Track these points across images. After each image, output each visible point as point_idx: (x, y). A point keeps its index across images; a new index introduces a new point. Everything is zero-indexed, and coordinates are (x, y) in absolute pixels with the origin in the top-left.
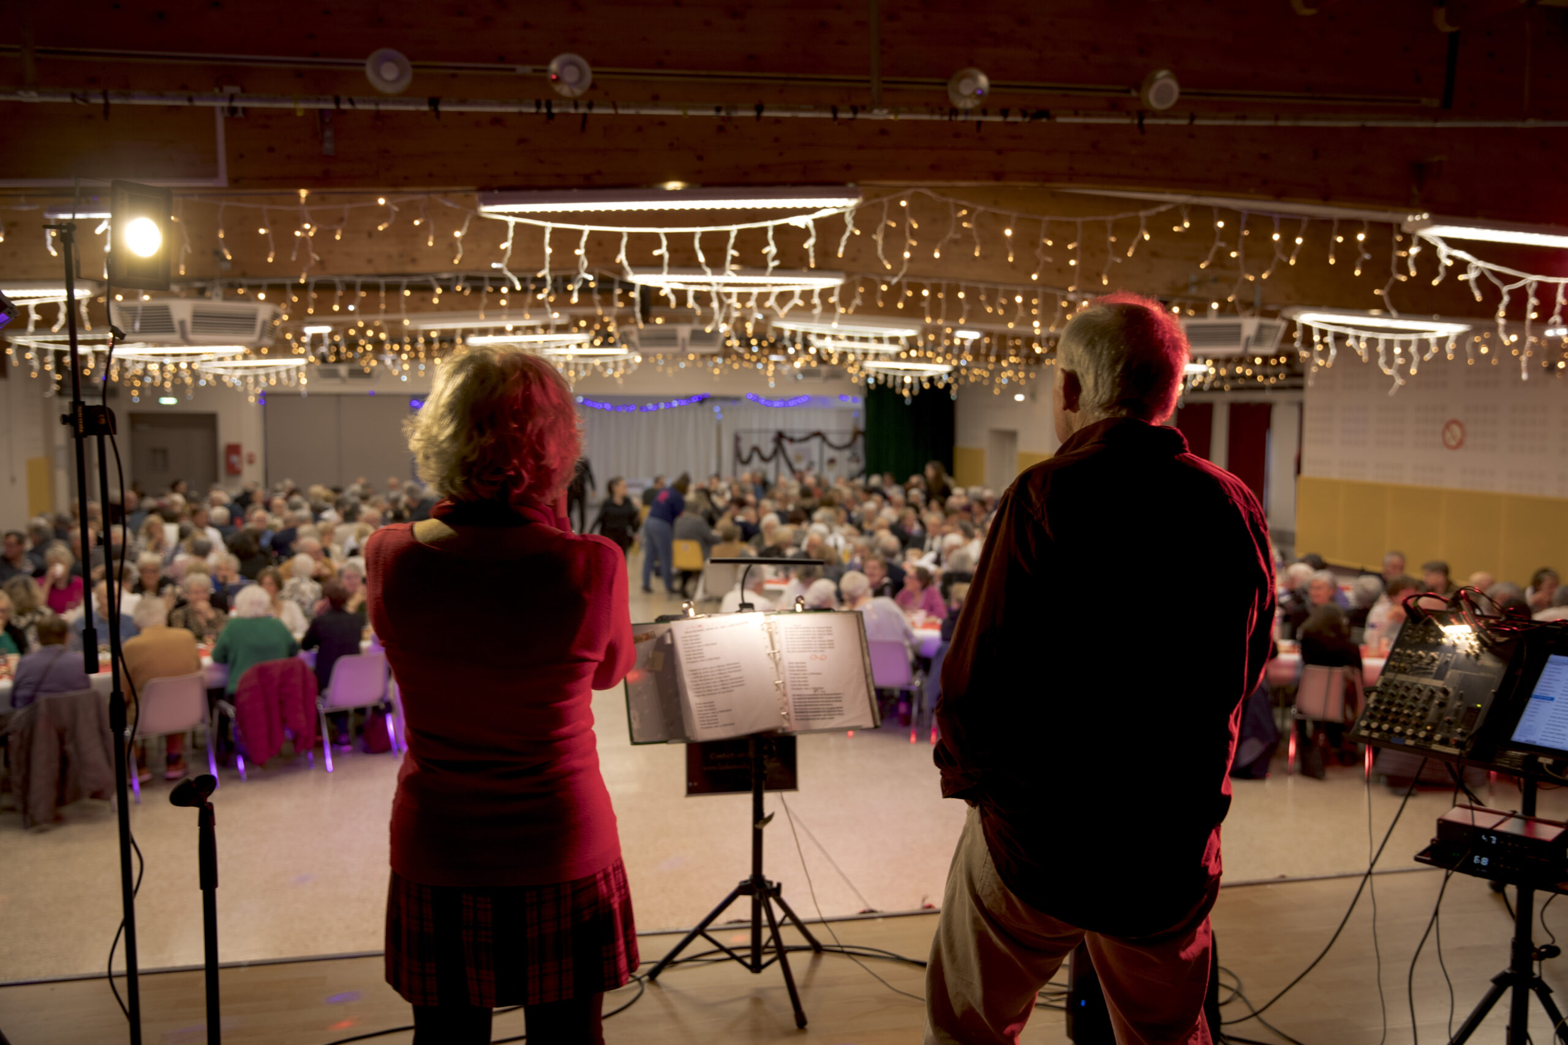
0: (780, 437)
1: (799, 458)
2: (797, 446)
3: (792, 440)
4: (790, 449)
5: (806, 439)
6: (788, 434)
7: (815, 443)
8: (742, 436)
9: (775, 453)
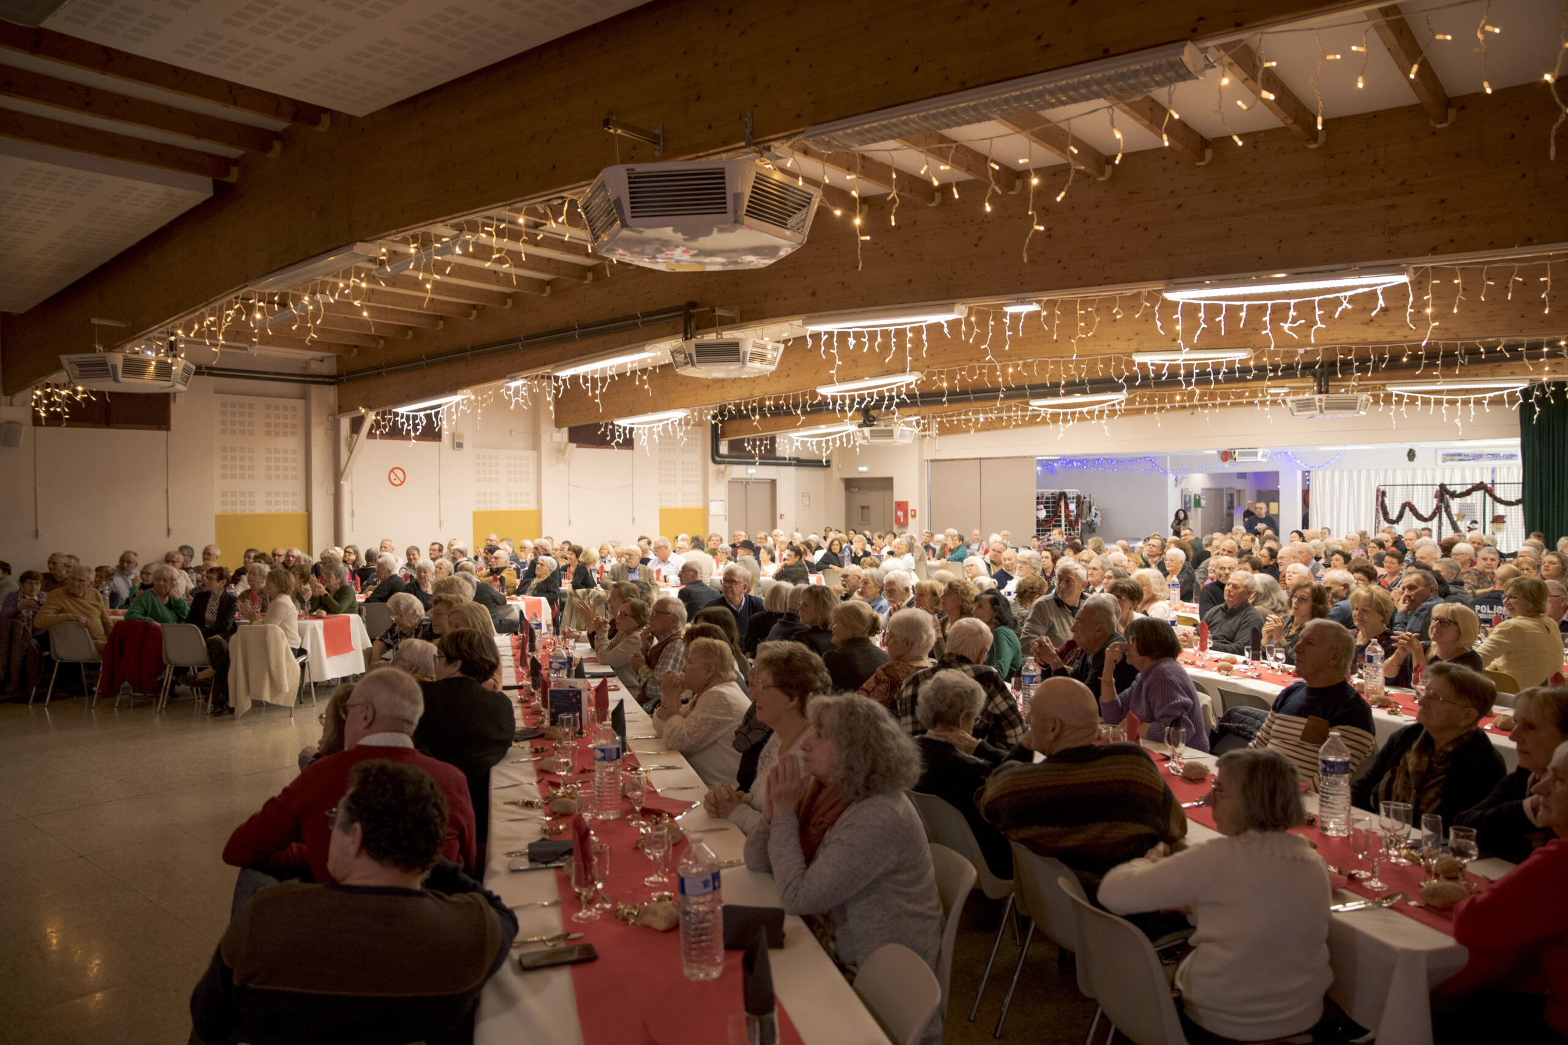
0: (1444, 493)
1: (1462, 516)
2: (1458, 500)
3: (1453, 495)
4: (1455, 504)
5: (1468, 493)
6: (1451, 489)
7: (1477, 496)
8: (1388, 490)
9: (1437, 512)
